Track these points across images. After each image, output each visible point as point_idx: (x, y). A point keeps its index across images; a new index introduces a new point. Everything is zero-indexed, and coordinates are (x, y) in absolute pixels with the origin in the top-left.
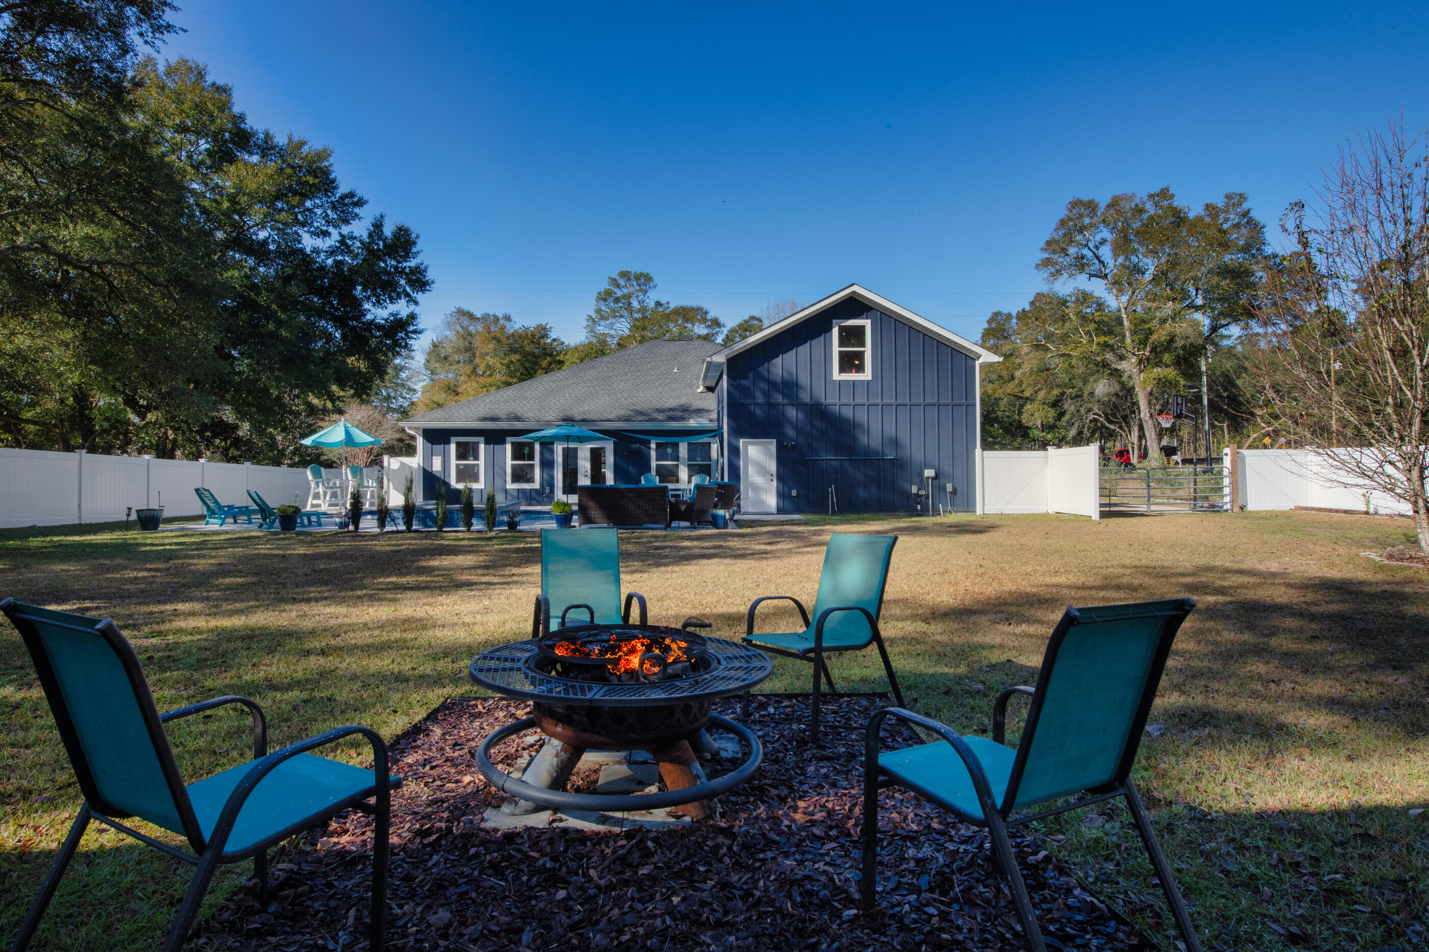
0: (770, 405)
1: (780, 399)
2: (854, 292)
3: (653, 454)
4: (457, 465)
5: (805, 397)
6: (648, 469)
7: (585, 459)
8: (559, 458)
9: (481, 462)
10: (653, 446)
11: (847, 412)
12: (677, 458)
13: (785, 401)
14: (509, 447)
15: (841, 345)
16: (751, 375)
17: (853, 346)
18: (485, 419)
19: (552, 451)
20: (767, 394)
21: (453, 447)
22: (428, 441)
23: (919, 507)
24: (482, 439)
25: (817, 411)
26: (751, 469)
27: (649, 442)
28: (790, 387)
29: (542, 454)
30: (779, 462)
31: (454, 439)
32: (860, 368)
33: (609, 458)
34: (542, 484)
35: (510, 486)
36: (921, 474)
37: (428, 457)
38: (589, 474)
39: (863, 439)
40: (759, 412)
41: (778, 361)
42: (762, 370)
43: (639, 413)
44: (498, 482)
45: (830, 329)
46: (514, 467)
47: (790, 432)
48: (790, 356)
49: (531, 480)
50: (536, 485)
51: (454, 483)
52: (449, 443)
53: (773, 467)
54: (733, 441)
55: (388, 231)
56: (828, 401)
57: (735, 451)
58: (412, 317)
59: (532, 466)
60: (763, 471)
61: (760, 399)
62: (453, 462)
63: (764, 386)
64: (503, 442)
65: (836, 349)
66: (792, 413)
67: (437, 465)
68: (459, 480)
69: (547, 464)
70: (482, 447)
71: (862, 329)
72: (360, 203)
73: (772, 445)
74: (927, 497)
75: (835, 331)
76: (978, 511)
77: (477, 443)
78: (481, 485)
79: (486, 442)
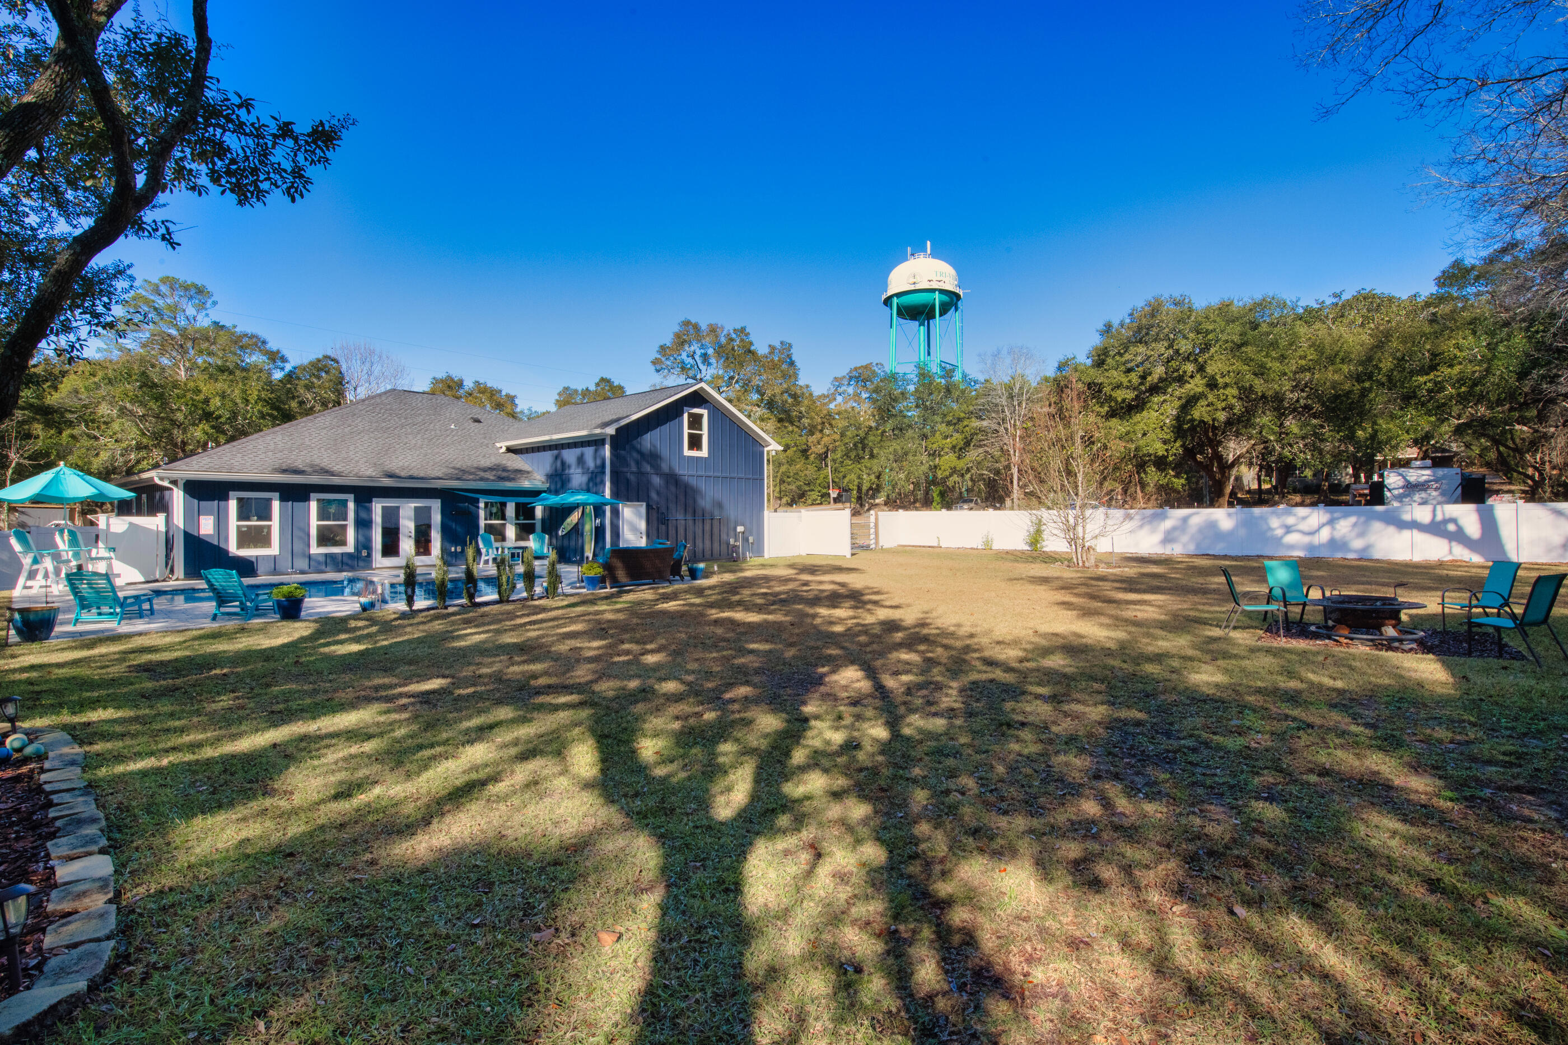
0: (640, 473)
1: (647, 468)
2: (702, 388)
3: (482, 514)
4: (238, 527)
5: (666, 469)
6: (477, 528)
7: (409, 519)
8: (377, 518)
9: (275, 523)
10: (482, 505)
11: (693, 482)
12: (503, 518)
13: (651, 470)
14: (314, 506)
15: (688, 428)
16: (627, 447)
17: (696, 429)
18: (284, 471)
19: (369, 511)
20: (637, 463)
21: (233, 505)
22: (193, 496)
23: (734, 555)
24: (277, 494)
25: (673, 479)
26: (626, 529)
27: (477, 501)
28: (653, 458)
29: (357, 513)
30: (648, 522)
31: (234, 495)
32: (701, 447)
33: (436, 518)
34: (357, 548)
35: (315, 550)
36: (735, 529)
37: (192, 517)
38: (413, 534)
39: (701, 502)
40: (633, 479)
41: (648, 435)
42: (635, 442)
43: (466, 471)
44: (298, 546)
45: (682, 414)
46: (320, 528)
47: (656, 497)
48: (656, 433)
49: (344, 543)
50: (350, 548)
51: (233, 548)
52: (226, 498)
53: (643, 525)
54: (614, 504)
56: (681, 472)
57: (616, 513)
59: (344, 527)
60: (634, 529)
61: (634, 469)
62: (233, 522)
63: (635, 455)
64: (306, 499)
65: (686, 431)
66: (656, 480)
67: (207, 526)
68: (240, 545)
69: (363, 524)
70: (276, 505)
71: (702, 416)
73: (643, 508)
74: (739, 546)
75: (686, 416)
76: (766, 555)
77: (270, 500)
78: (274, 550)
79: (283, 499)
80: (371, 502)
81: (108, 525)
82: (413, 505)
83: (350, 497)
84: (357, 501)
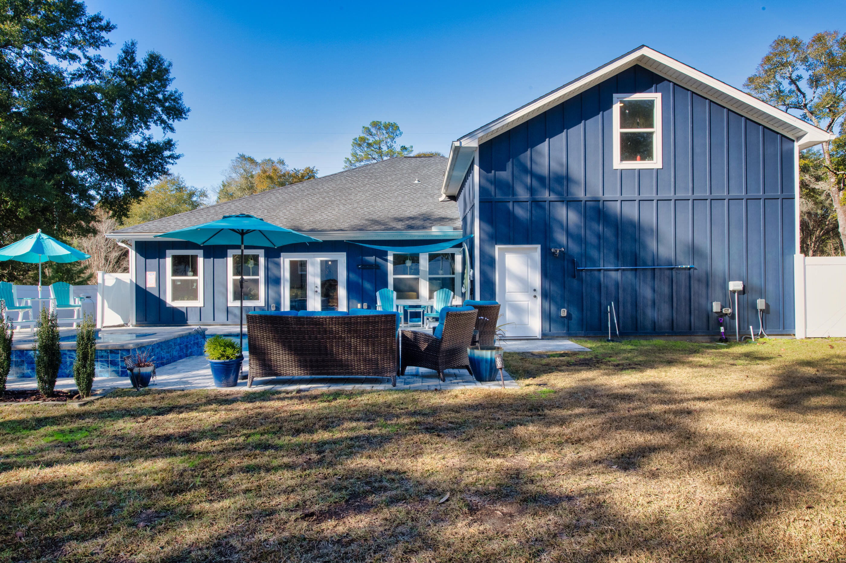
0: (536, 203)
1: (546, 195)
2: (643, 56)
3: (390, 267)
4: (174, 282)
5: (580, 193)
7: (314, 275)
8: (286, 273)
9: (200, 278)
10: (390, 258)
11: (631, 210)
12: (417, 272)
13: (553, 197)
14: (230, 261)
15: (622, 127)
16: (509, 165)
17: (638, 126)
19: (278, 265)
21: (169, 262)
22: (142, 255)
23: (722, 329)
24: (201, 252)
25: (594, 209)
26: (510, 285)
27: (386, 253)
28: (559, 182)
29: (267, 269)
30: (545, 274)
31: (170, 253)
32: (647, 154)
33: (343, 273)
34: (267, 301)
35: (234, 304)
36: (725, 286)
37: (142, 271)
38: (319, 290)
39: (652, 245)
40: (521, 212)
41: (544, 147)
42: (524, 158)
43: (375, 222)
44: (219, 300)
45: (609, 105)
46: (236, 283)
47: (561, 237)
48: (559, 140)
49: (255, 297)
50: (261, 303)
51: (170, 301)
52: (164, 256)
53: (536, 280)
54: (487, 248)
55: (141, 58)
56: (607, 196)
57: (489, 262)
58: (169, 144)
59: (256, 282)
60: (524, 286)
61: (523, 194)
62: (169, 277)
63: (527, 179)
64: (224, 256)
65: (617, 131)
66: (562, 212)
67: (151, 282)
68: (174, 299)
69: (273, 280)
70: (201, 261)
71: (650, 104)
72: (108, 28)
73: (536, 252)
74: (733, 316)
75: (616, 108)
76: (799, 332)
77: (197, 256)
78: (199, 303)
79: (206, 256)
80: (279, 256)
81: (104, 280)
82: (319, 260)
83: (261, 252)
84: (267, 257)
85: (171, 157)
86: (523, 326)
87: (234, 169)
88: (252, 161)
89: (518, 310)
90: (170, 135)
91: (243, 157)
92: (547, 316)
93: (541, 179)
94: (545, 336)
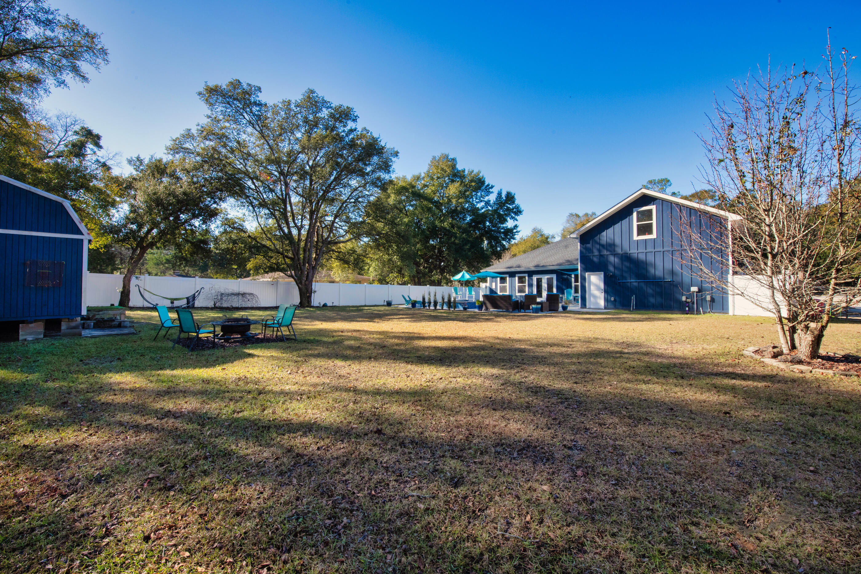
0: (601, 256)
1: (605, 252)
2: (643, 193)
3: (573, 279)
5: (619, 251)
6: (571, 288)
7: (545, 282)
8: (535, 282)
9: (508, 284)
11: (642, 257)
13: (608, 253)
14: (517, 278)
15: (638, 221)
16: (591, 242)
17: (645, 221)
19: (532, 280)
20: (599, 251)
21: (499, 279)
23: (687, 309)
24: (508, 275)
25: (626, 258)
26: (592, 288)
27: (571, 275)
28: (611, 247)
29: (528, 281)
30: (605, 283)
31: (499, 276)
32: (650, 232)
33: (555, 281)
35: (517, 294)
36: (689, 290)
37: (491, 283)
38: (547, 289)
39: (652, 271)
40: (595, 259)
41: (604, 233)
42: (597, 238)
43: (568, 261)
44: (513, 292)
45: (632, 213)
46: (519, 286)
47: (611, 268)
48: (610, 231)
49: (525, 291)
50: (527, 293)
51: (499, 292)
53: (602, 285)
54: (583, 274)
56: (631, 252)
57: (583, 279)
58: (516, 226)
59: (525, 286)
60: (598, 288)
61: (596, 253)
62: (499, 285)
63: (598, 246)
64: (515, 276)
65: (635, 224)
66: (612, 259)
67: (494, 286)
68: (501, 292)
69: (531, 285)
70: (508, 278)
71: (650, 211)
72: (492, 187)
73: (602, 274)
74: (693, 303)
75: (635, 214)
76: (731, 312)
78: (507, 293)
79: (510, 277)
80: (533, 276)
82: (546, 277)
83: (526, 275)
84: (529, 276)
85: (517, 232)
86: (597, 303)
87: (568, 221)
88: (577, 216)
89: (595, 297)
90: (516, 222)
91: (571, 215)
92: (606, 300)
93: (603, 246)
94: (605, 308)
